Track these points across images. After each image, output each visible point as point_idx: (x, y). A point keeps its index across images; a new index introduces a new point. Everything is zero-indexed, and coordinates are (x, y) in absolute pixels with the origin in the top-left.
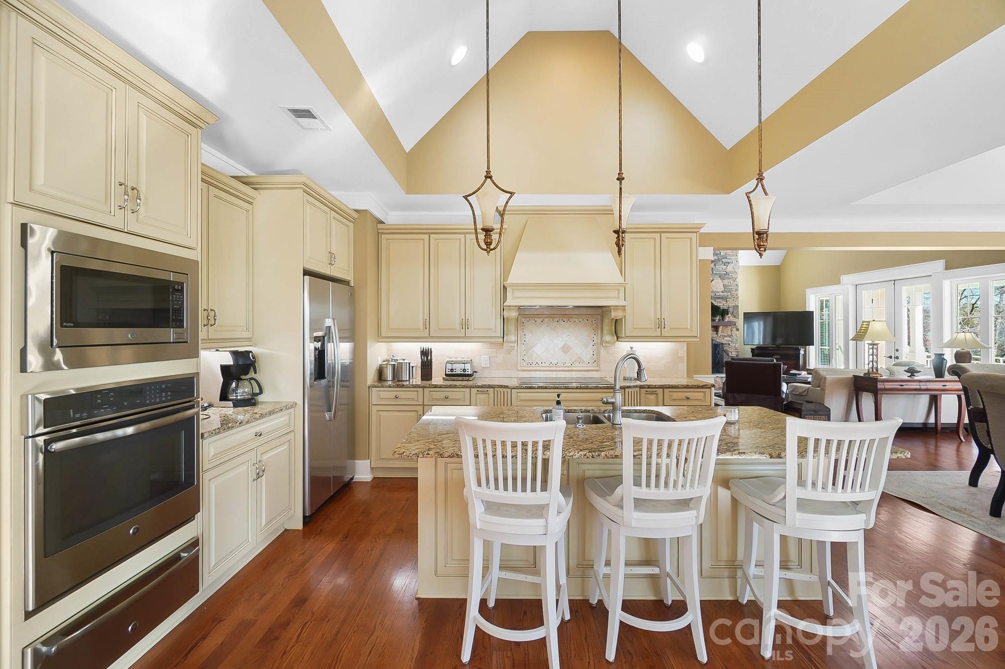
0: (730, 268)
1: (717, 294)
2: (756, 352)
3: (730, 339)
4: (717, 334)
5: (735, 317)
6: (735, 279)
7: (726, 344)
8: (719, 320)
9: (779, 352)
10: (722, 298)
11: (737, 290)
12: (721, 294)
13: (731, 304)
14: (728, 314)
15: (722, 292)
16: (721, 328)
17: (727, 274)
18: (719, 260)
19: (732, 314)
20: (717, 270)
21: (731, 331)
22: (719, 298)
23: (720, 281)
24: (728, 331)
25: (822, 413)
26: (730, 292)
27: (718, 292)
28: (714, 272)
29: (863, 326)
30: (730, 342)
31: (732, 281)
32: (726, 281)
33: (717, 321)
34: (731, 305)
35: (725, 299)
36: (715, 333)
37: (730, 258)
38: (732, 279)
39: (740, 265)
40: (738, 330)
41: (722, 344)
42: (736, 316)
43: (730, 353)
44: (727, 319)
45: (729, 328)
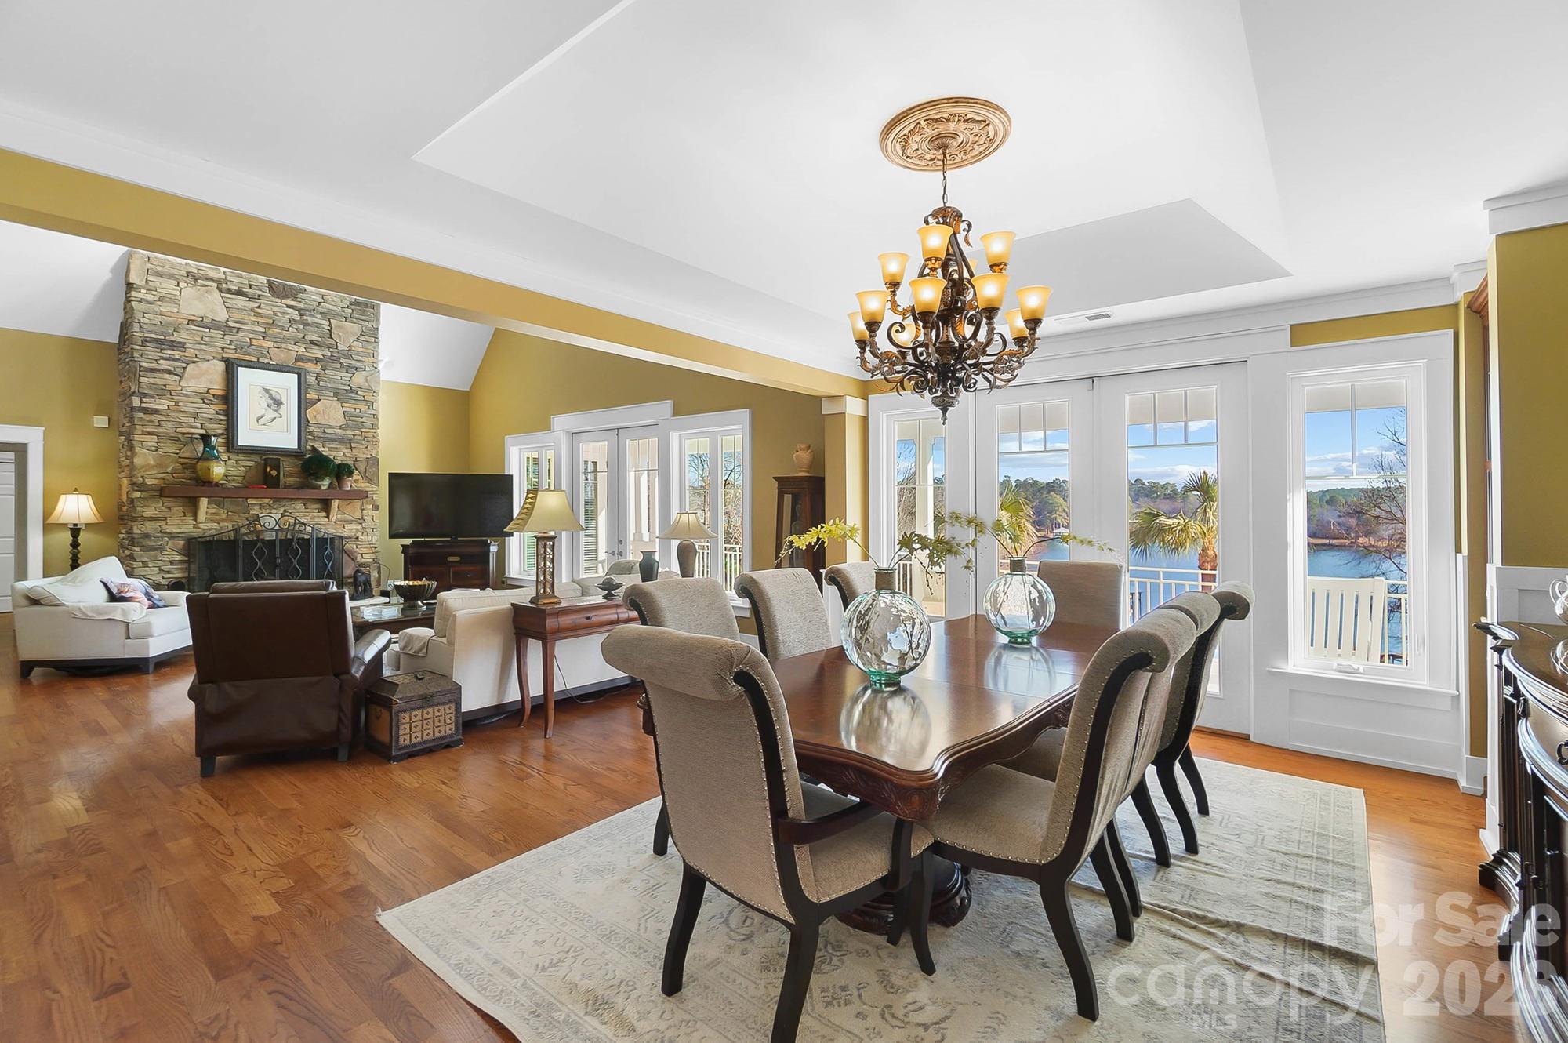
0: (359, 379)
1: (327, 431)
2: (411, 551)
3: (360, 527)
4: (328, 517)
5: (370, 481)
6: (370, 404)
7: (350, 538)
8: (331, 486)
9: (456, 550)
10: (341, 441)
11: (374, 426)
12: (340, 431)
13: (361, 454)
14: (351, 474)
15: (341, 427)
16: (335, 503)
17: (352, 390)
18: (332, 359)
19: (364, 475)
20: (330, 379)
21: (362, 510)
22: (333, 440)
23: (335, 403)
24: (354, 509)
25: (443, 699)
26: (360, 427)
27: (331, 427)
28: (322, 383)
29: (527, 501)
30: (359, 534)
31: (364, 408)
32: (350, 407)
33: (324, 488)
34: (361, 456)
35: (349, 442)
36: (324, 514)
37: (360, 358)
38: (364, 403)
39: (382, 378)
40: (376, 508)
41: (341, 537)
42: (372, 479)
43: (359, 557)
44: (348, 485)
45: (358, 503)
